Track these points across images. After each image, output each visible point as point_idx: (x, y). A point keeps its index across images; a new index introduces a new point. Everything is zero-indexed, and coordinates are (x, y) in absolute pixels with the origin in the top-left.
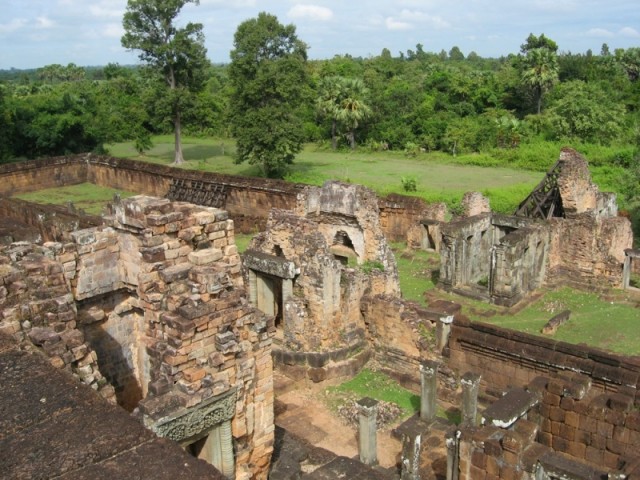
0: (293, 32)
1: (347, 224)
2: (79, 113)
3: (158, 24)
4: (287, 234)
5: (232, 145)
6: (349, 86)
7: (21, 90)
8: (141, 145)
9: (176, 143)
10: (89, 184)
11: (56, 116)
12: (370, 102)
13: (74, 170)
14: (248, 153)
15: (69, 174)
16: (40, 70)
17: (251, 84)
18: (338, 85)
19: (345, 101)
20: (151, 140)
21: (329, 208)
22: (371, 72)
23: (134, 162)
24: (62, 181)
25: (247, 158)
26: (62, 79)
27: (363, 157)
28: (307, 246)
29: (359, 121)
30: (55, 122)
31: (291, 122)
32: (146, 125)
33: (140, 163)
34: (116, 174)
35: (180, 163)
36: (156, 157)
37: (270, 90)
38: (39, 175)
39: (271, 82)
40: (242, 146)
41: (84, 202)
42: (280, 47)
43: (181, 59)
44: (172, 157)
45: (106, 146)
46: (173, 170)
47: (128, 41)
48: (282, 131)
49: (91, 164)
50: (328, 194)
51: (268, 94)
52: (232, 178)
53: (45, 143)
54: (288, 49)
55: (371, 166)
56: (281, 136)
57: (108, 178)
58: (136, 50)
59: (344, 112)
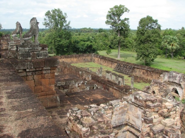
0: (157, 22)
1: (177, 86)
2: (92, 42)
3: (116, 18)
4: (158, 88)
5: (135, 54)
6: (173, 39)
7: (76, 34)
8: (108, 52)
9: (118, 52)
10: (93, 62)
11: (85, 42)
12: (179, 44)
13: (89, 58)
14: (140, 57)
15: (87, 59)
16: (81, 29)
17: (143, 37)
18: (169, 38)
19: (171, 43)
20: (111, 51)
21: (171, 80)
22: (179, 34)
23: (106, 57)
24: (85, 61)
25: (140, 59)
26: (87, 32)
27: (175, 61)
28: (164, 93)
29: (175, 50)
30: (85, 44)
31: (154, 49)
32: (110, 46)
33: (108, 58)
34: (101, 60)
35: (119, 58)
36: (112, 56)
37: (149, 39)
38: (79, 58)
39: (149, 37)
40: (139, 55)
41: (91, 67)
42: (153, 26)
43: (122, 28)
44: (117, 56)
45: (98, 52)
46: (118, 61)
47: (107, 22)
48: (151, 51)
49: (94, 57)
50: (171, 76)
51: (148, 40)
52: (135, 65)
53: (82, 50)
54: (155, 27)
55: (178, 64)
56: (151, 53)
57: (98, 61)
58: (109, 25)
59: (170, 47)
